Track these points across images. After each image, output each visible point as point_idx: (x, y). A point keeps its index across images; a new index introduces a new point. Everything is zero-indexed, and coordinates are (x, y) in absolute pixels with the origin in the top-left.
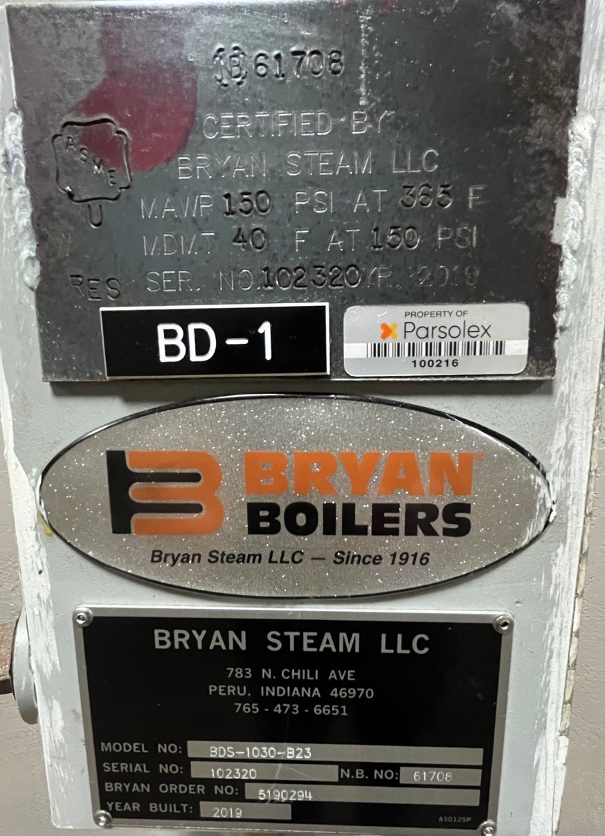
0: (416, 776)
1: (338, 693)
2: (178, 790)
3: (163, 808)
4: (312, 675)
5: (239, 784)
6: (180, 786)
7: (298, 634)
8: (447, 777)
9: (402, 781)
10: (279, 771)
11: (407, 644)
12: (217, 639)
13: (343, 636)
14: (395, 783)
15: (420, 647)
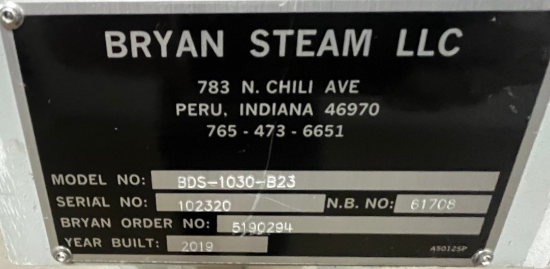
0: (415, 204)
1: (335, 109)
2: (142, 224)
3: (127, 243)
4: (305, 87)
5: (211, 217)
6: (145, 220)
7: (291, 32)
8: (450, 204)
9: (396, 211)
10: (256, 203)
11: (432, 44)
12: (186, 44)
13: (350, 33)
14: (389, 212)
15: (449, 47)
